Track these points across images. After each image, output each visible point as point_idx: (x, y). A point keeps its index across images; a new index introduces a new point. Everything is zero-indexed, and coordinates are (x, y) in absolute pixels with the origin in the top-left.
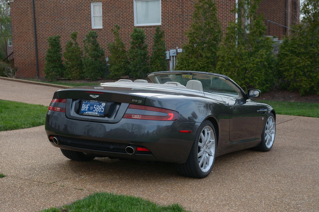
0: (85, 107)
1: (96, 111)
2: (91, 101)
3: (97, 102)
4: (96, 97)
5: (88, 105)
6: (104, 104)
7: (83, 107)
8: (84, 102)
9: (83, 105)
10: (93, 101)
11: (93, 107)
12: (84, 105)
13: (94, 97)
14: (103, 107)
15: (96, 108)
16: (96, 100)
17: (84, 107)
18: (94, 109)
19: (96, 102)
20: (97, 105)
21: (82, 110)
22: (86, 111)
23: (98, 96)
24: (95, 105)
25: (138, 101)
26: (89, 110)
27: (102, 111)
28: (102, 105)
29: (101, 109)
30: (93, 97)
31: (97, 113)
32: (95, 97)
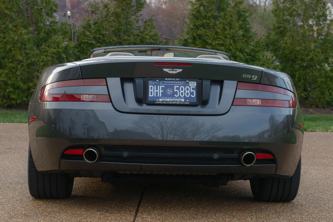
0: (155, 91)
1: (179, 96)
2: (166, 79)
3: (180, 81)
4: (176, 72)
5: (161, 86)
6: (193, 84)
7: (150, 90)
8: (150, 82)
9: (150, 86)
10: (169, 79)
11: (173, 90)
12: (151, 88)
13: (171, 72)
14: (193, 89)
15: (180, 92)
16: (177, 78)
17: (152, 90)
18: (176, 93)
19: (178, 81)
20: (180, 86)
21: (150, 95)
22: (160, 98)
23: (180, 70)
24: (175, 87)
25: (251, 77)
26: (164, 95)
27: (193, 95)
28: (190, 85)
29: (188, 92)
30: (169, 72)
31: (183, 100)
32: (174, 72)
